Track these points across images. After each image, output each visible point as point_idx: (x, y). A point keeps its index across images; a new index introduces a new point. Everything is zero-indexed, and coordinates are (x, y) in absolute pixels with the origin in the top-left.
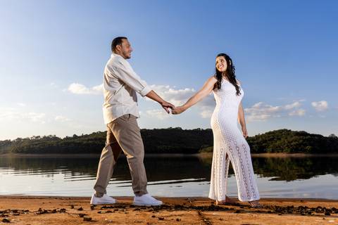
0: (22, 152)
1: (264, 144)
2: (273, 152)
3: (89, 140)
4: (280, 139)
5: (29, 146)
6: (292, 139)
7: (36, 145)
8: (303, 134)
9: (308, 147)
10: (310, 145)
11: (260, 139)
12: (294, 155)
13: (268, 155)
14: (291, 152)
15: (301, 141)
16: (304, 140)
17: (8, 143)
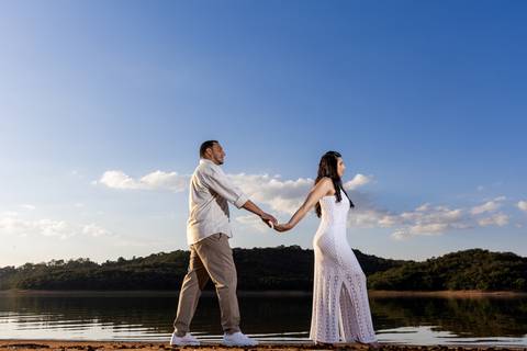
0: (33, 287)
1: (443, 275)
2: (458, 288)
3: (144, 267)
4: (469, 266)
5: (45, 277)
6: (491, 266)
7: (57, 275)
8: (510, 257)
9: (520, 281)
10: (522, 277)
11: (436, 266)
12: (495, 294)
13: (449, 294)
14: (491, 289)
15: (506, 269)
16: (512, 269)
17: (10, 271)
